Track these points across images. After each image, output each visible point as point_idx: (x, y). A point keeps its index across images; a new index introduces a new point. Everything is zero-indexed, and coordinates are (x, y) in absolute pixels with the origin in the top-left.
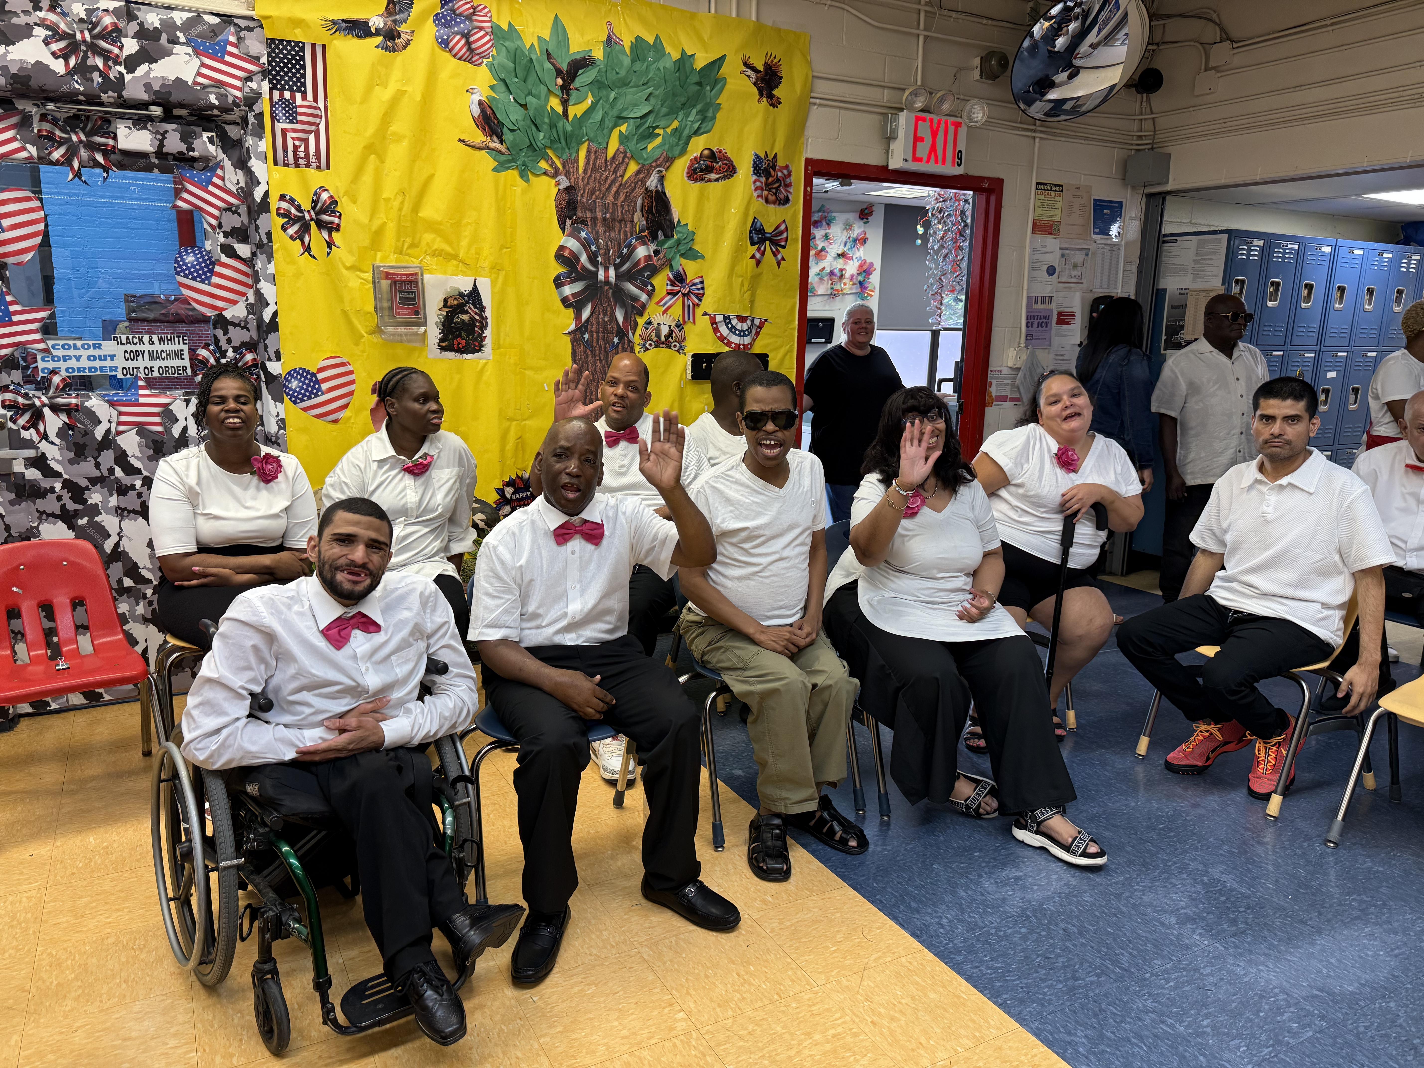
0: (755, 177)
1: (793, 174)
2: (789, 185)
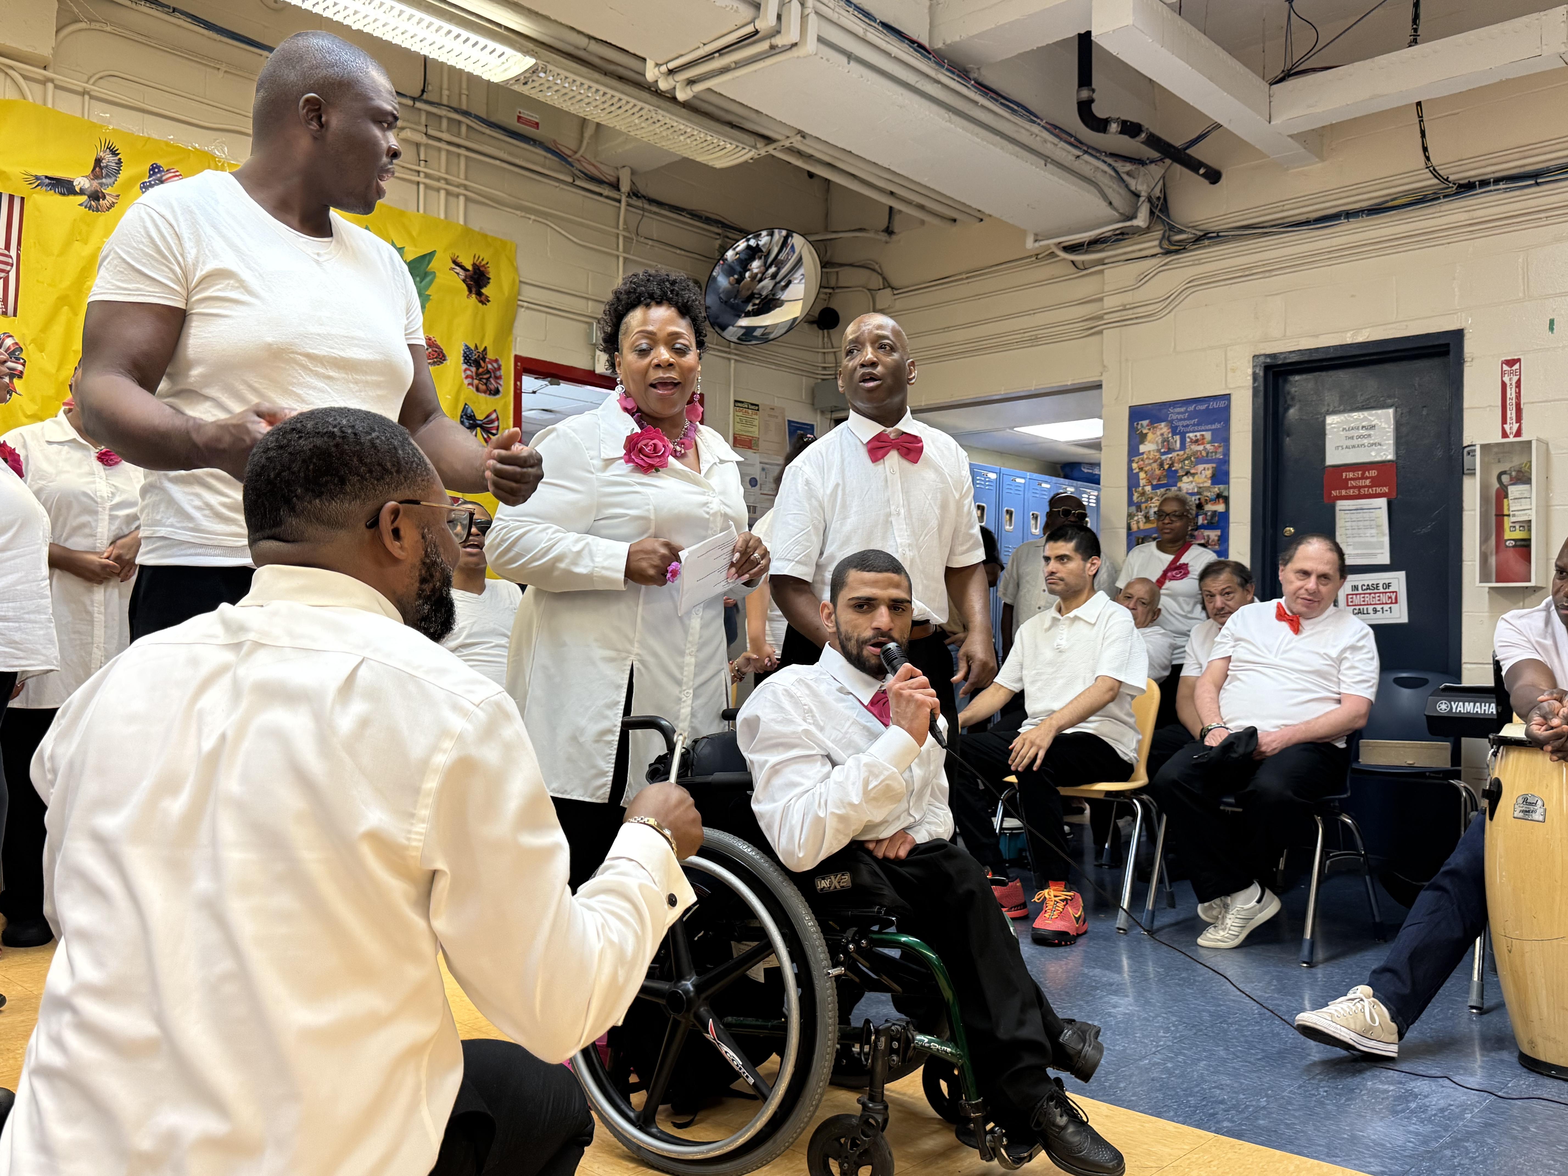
0: (465, 366)
1: (503, 368)
2: (500, 378)
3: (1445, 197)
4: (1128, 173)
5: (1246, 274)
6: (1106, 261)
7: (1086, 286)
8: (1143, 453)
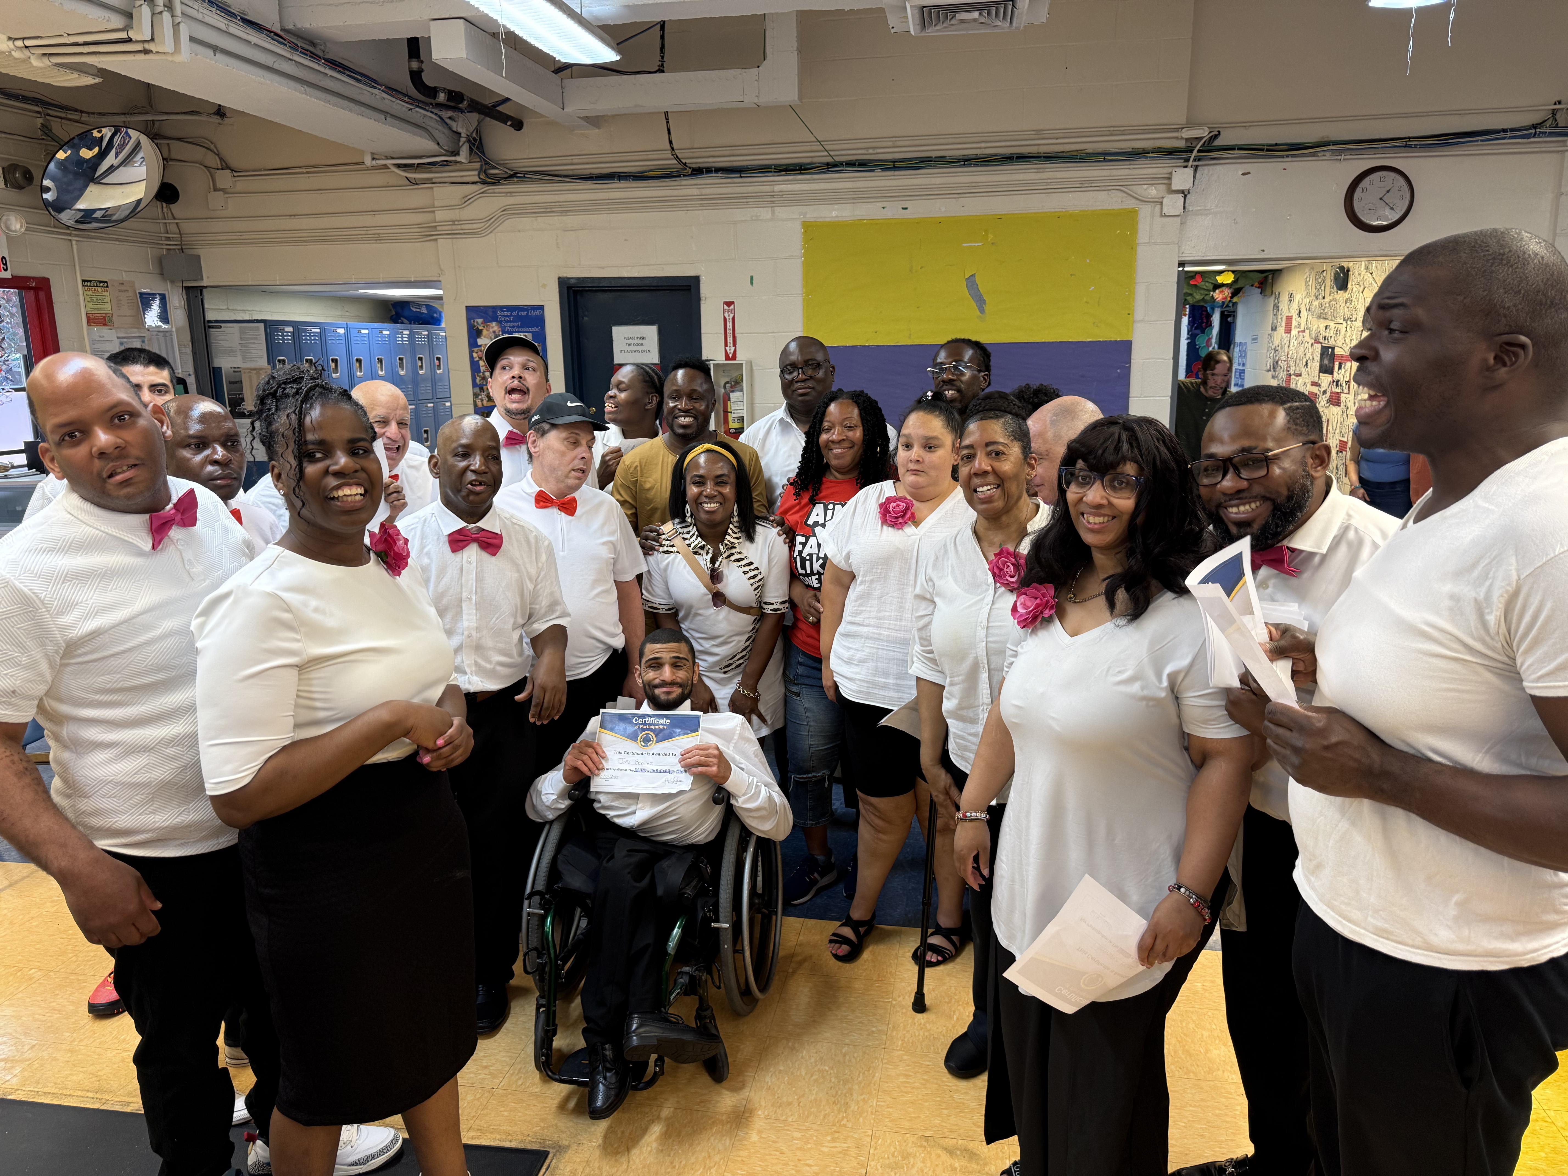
3: (684, 176)
4: (450, 118)
5: (548, 210)
6: (434, 180)
7: (417, 197)
8: (480, 346)
